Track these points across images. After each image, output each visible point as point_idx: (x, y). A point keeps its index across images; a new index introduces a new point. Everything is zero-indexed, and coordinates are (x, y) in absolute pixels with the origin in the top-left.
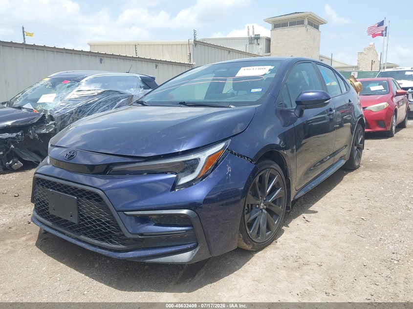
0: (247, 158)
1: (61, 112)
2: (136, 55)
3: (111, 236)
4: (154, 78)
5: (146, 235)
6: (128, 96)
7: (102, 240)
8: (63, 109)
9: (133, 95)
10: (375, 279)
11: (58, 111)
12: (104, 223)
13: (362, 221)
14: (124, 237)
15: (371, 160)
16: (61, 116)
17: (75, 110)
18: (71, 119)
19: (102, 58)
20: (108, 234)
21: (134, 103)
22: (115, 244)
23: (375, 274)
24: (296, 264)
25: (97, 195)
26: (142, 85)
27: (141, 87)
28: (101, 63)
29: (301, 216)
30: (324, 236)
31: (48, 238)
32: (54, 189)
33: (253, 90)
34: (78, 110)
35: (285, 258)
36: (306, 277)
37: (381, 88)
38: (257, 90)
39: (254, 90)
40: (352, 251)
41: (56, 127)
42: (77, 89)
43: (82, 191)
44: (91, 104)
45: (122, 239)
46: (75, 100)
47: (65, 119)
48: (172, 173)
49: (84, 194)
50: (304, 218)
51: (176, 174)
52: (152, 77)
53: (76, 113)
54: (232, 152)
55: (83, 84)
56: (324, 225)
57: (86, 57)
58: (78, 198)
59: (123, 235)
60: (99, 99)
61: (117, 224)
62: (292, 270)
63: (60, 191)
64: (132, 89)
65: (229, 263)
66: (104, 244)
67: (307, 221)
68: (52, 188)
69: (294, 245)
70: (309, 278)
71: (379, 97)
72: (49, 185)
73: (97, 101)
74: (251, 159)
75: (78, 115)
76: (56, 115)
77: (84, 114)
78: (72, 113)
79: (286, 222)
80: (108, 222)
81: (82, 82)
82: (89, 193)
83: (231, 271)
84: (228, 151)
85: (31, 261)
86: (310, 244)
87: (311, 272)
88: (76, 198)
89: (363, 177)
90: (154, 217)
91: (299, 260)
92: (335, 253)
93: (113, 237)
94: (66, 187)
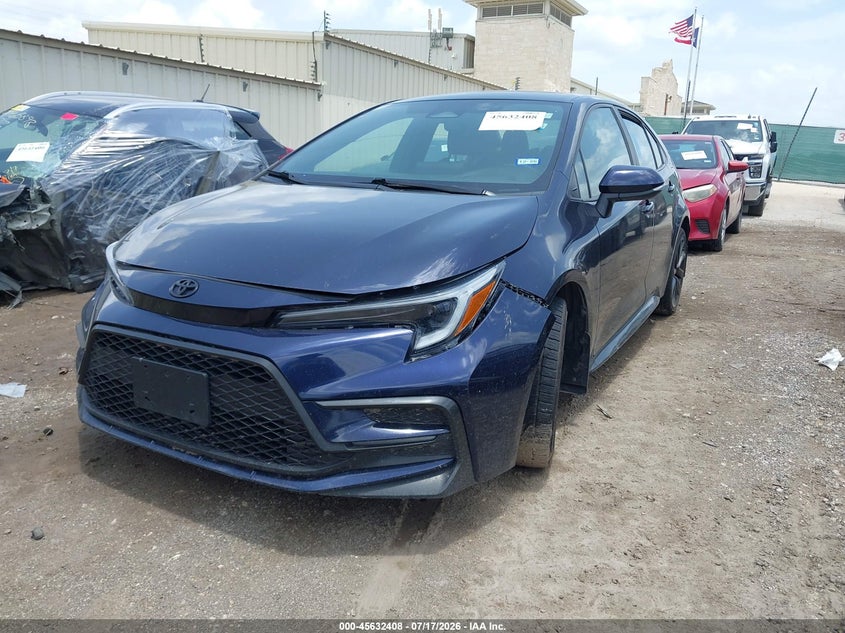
0: (536, 297)
1: (64, 184)
2: (203, 61)
3: (285, 450)
4: (257, 116)
5: (359, 446)
6: (209, 154)
7: (264, 457)
8: (69, 178)
9: (219, 152)
10: (751, 521)
11: (58, 182)
12: (270, 425)
13: (706, 416)
14: (313, 450)
15: (693, 298)
16: (64, 193)
17: (95, 180)
18: (85, 199)
19: (128, 62)
20: (278, 445)
21: (264, 175)
22: (292, 463)
23: (750, 513)
24: (608, 499)
25: (260, 369)
26: (234, 130)
27: (231, 134)
28: (125, 72)
29: (594, 407)
30: (644, 445)
31: (98, 459)
32: (147, 357)
33: (521, 162)
34: (103, 181)
35: (585, 488)
36: (632, 522)
37: (701, 155)
38: (528, 161)
39: (522, 160)
40: (700, 472)
41: (54, 217)
42: (98, 134)
43: (221, 360)
44: (129, 168)
45: (312, 454)
46: (95, 160)
47: (73, 199)
48: (404, 326)
49: (226, 368)
50: (601, 410)
51: (412, 327)
52: (253, 114)
53: (97, 186)
54: (508, 286)
55: (111, 124)
56: (638, 423)
57: (91, 58)
58: (209, 375)
59: (315, 446)
60: (147, 160)
61: (303, 425)
62: (604, 509)
63: (163, 361)
64: (216, 139)
65: (484, 500)
66: (269, 465)
67: (607, 416)
68: (142, 355)
69: (595, 462)
70: (637, 523)
71: (698, 173)
72: (135, 348)
73: (141, 163)
74: (543, 300)
75: (102, 191)
76: (54, 190)
77: (114, 190)
78: (88, 187)
79: (570, 418)
80: (281, 422)
81: (107, 120)
82: (240, 364)
83: (493, 515)
84: (502, 283)
85: (79, 508)
86: (622, 461)
87: (638, 511)
88: (205, 375)
89: (688, 330)
90: (375, 411)
91: (613, 490)
92: (672, 476)
93: (289, 449)
94: (180, 352)
